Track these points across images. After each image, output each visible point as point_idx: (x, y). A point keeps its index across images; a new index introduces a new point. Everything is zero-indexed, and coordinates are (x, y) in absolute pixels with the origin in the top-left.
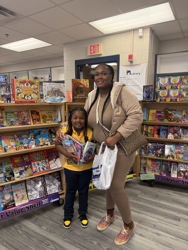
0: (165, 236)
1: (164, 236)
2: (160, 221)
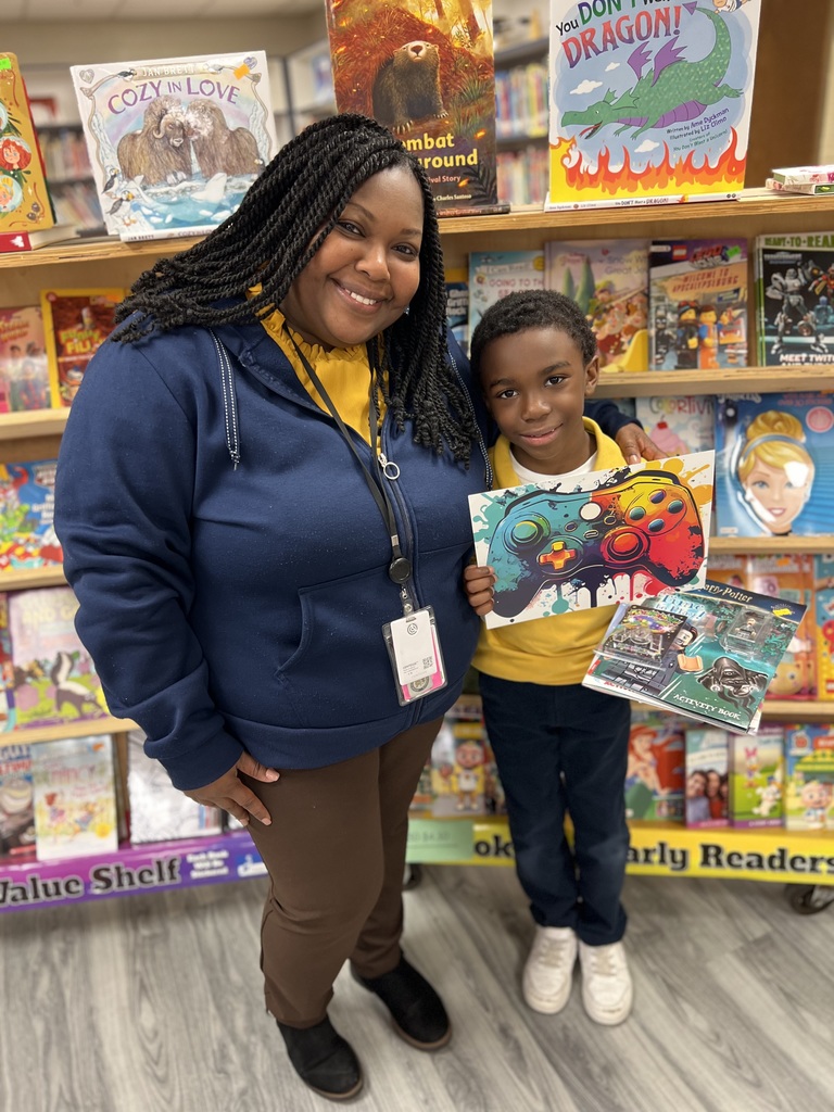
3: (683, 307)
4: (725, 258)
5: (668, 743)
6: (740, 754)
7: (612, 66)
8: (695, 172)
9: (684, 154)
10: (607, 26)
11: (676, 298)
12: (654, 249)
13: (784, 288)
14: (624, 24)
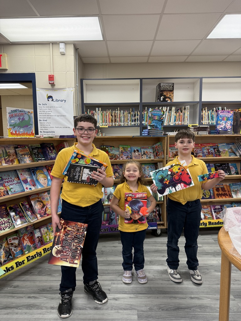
0: (124, 298)
1: (122, 298)
2: (114, 282)
3: (22, 155)
4: (25, 148)
5: (30, 236)
6: (42, 231)
7: (16, 119)
8: (28, 134)
9: (27, 132)
10: (15, 114)
11: (21, 153)
12: (15, 146)
13: (35, 152)
14: (17, 114)
